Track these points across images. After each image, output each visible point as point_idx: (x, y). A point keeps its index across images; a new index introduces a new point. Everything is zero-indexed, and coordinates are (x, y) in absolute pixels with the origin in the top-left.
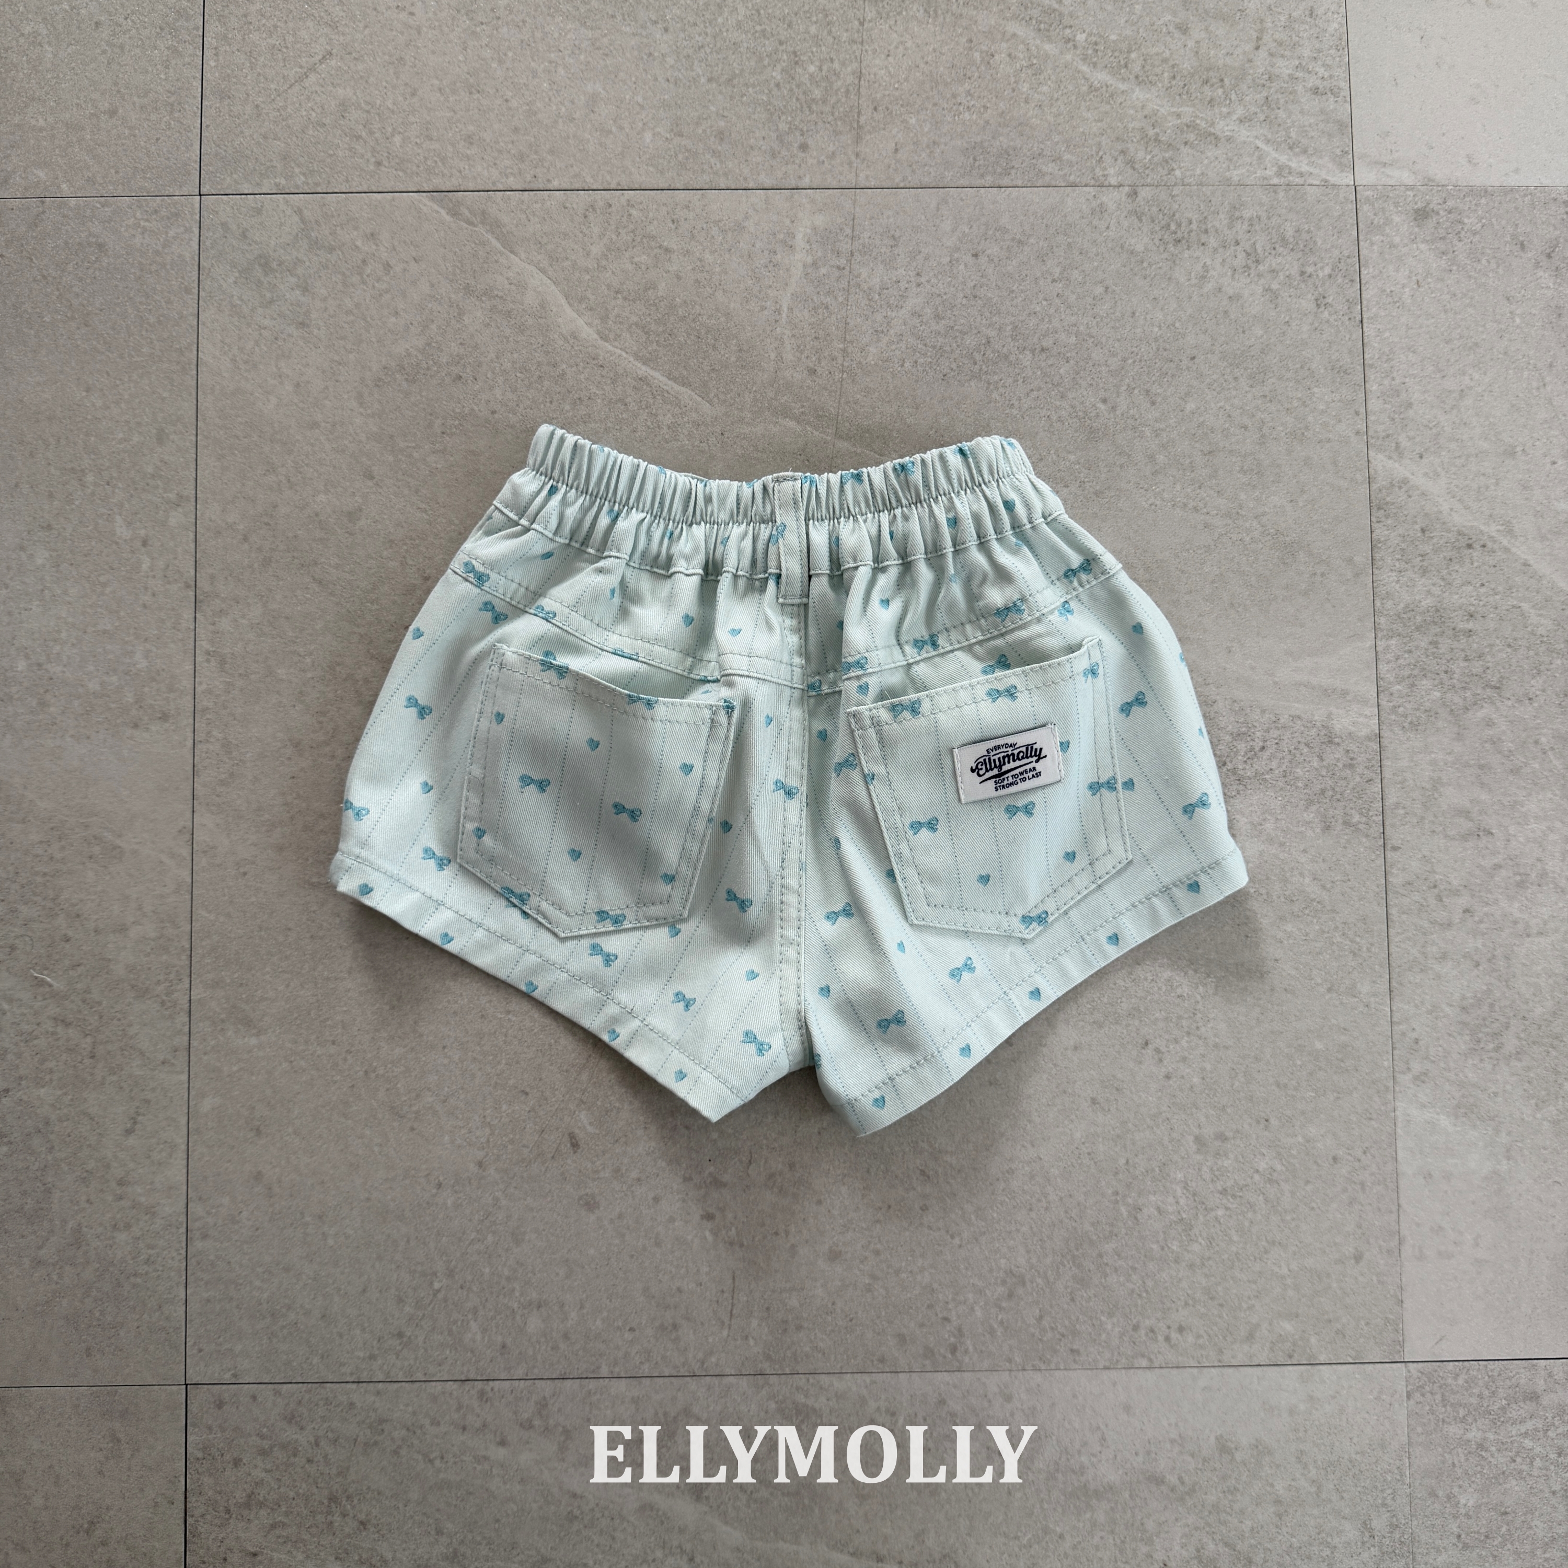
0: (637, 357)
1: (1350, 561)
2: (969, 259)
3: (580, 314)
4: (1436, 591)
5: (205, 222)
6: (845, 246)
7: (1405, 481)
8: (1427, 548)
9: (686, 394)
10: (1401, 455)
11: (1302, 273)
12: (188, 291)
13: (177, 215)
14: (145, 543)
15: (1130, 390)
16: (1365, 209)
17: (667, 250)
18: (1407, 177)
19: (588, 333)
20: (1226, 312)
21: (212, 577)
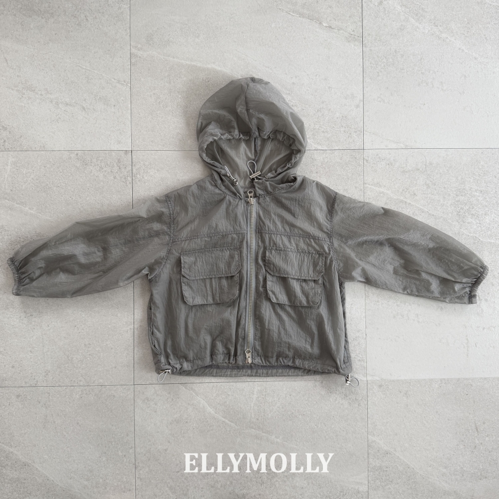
0: (222, 417)
1: (364, 457)
2: (289, 396)
3: (211, 408)
4: (380, 463)
5: (135, 390)
6: (264, 394)
7: (375, 441)
8: (379, 454)
9: (232, 424)
10: (374, 436)
11: (356, 399)
12: (132, 405)
13: (129, 389)
14: (125, 456)
15: (321, 423)
16: (369, 385)
17: (229, 395)
18: (378, 378)
19: (213, 412)
20: (340, 407)
21: (138, 463)
